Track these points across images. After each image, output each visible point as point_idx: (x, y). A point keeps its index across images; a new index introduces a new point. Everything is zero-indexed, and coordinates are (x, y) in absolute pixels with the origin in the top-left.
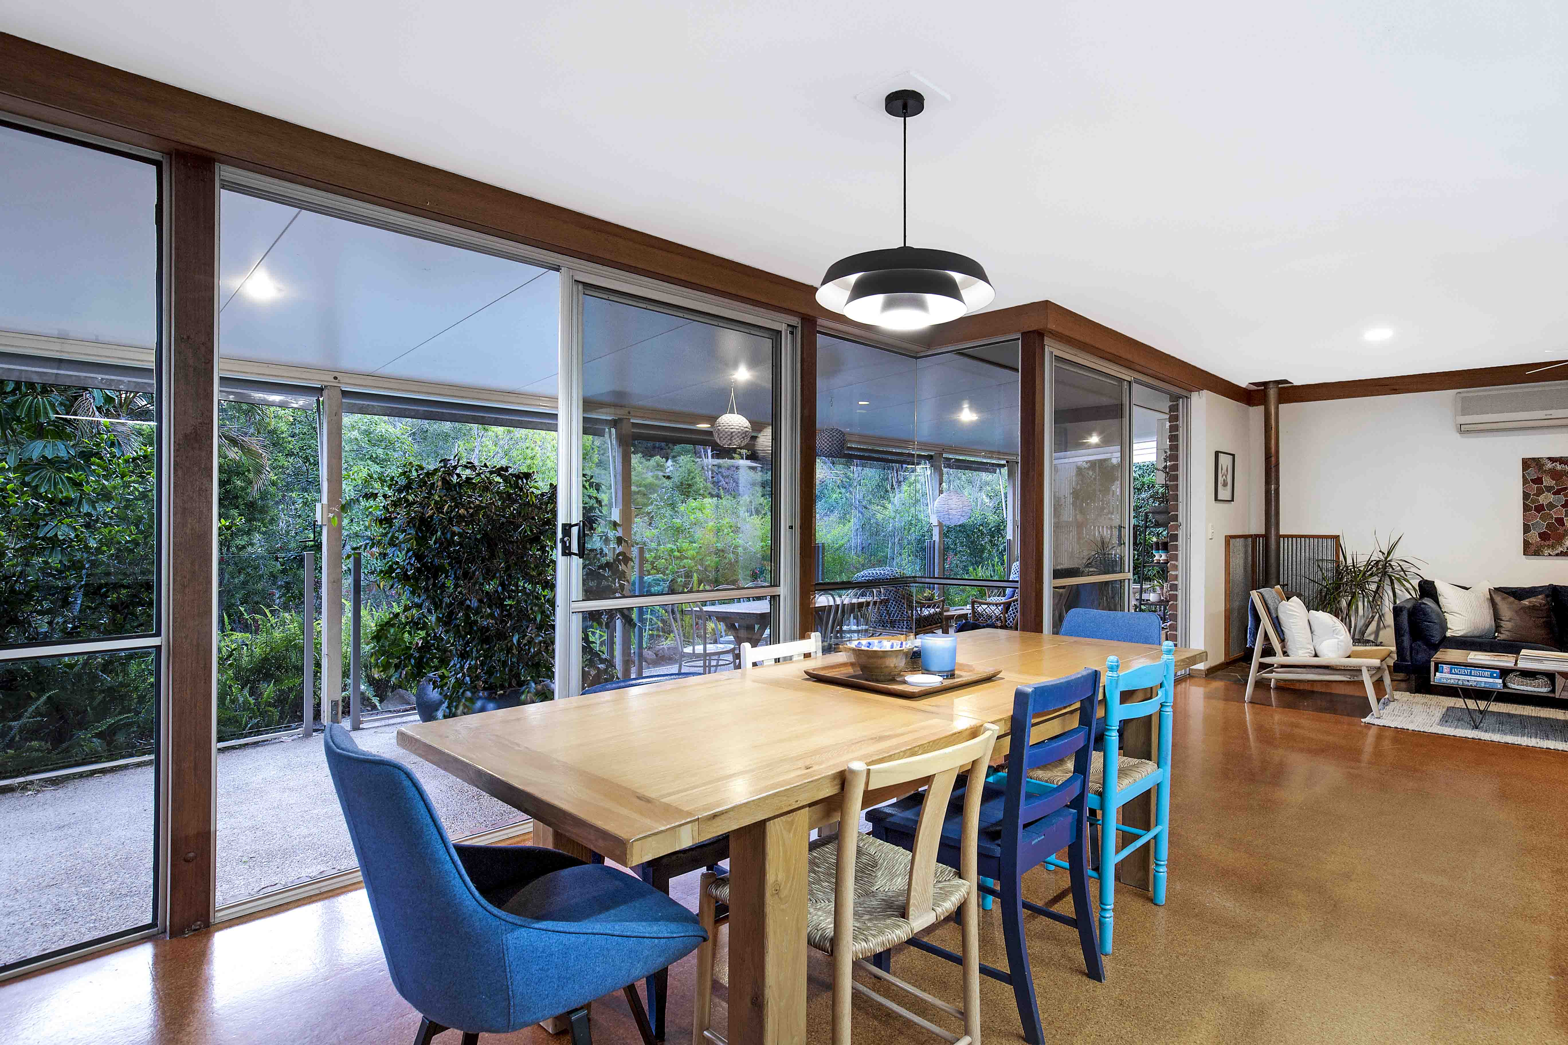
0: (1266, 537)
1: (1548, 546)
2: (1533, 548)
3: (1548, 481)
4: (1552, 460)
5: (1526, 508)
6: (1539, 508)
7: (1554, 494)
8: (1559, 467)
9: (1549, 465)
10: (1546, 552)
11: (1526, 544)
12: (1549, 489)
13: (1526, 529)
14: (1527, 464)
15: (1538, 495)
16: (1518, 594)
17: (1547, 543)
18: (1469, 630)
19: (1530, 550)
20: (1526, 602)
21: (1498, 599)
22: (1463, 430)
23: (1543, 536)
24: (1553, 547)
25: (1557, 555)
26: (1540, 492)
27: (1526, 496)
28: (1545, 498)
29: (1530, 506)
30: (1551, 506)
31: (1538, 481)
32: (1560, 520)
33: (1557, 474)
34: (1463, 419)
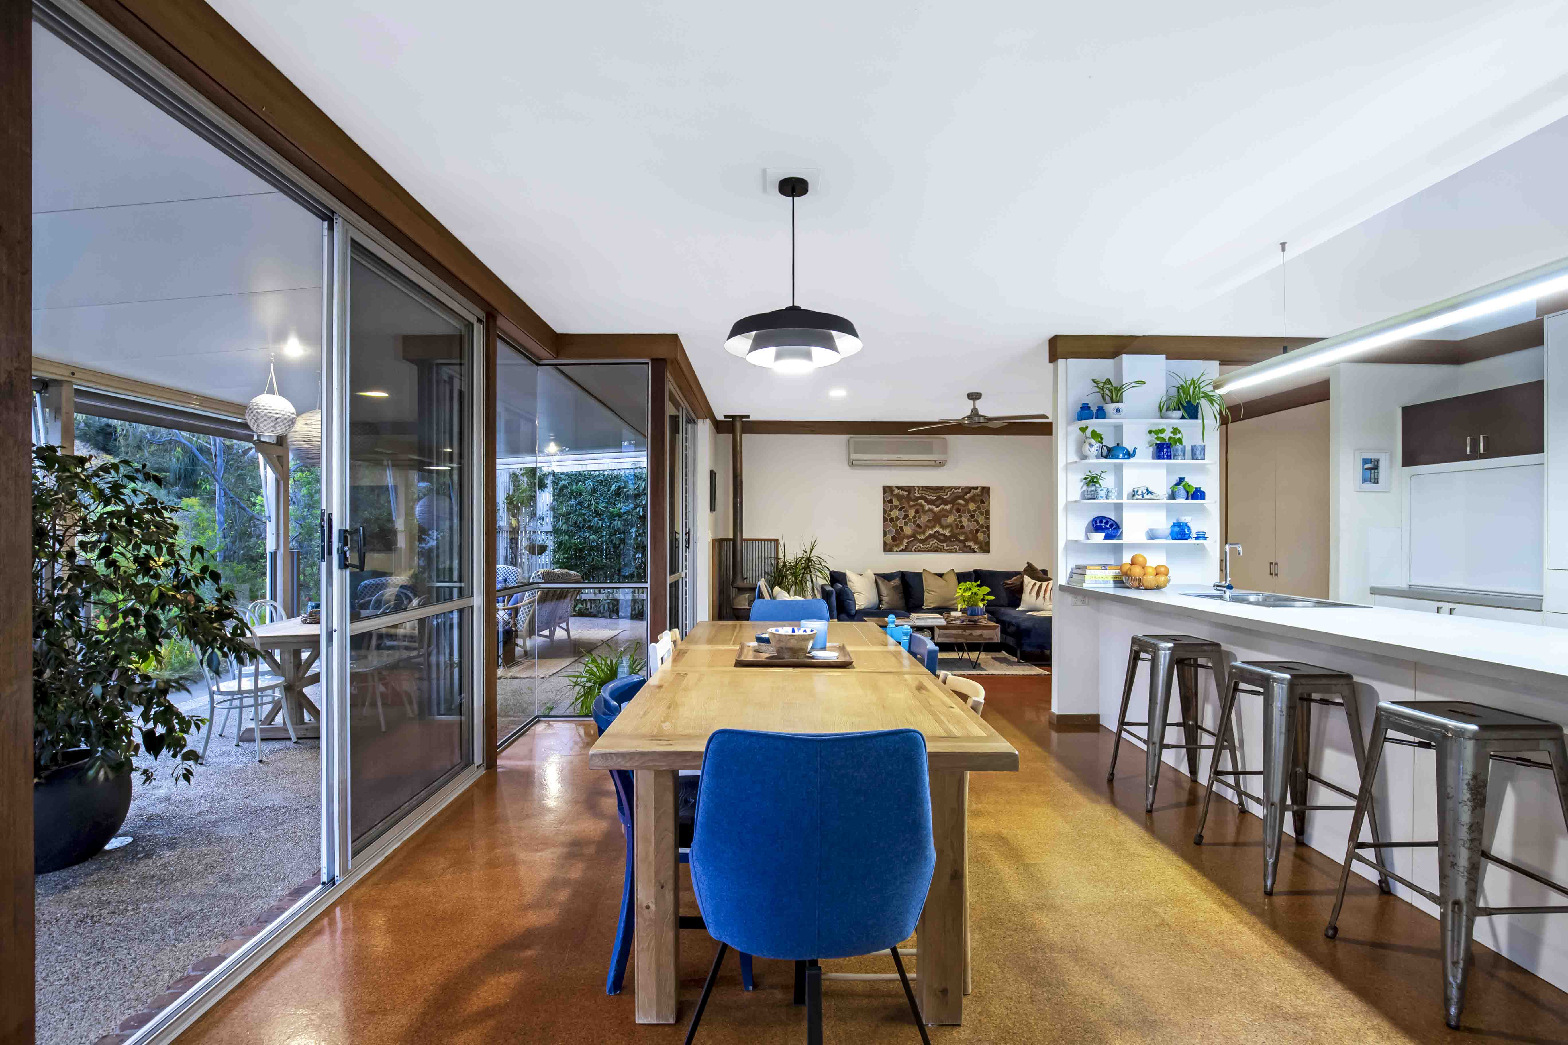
0: (734, 540)
1: (896, 545)
2: (888, 547)
3: (896, 502)
4: (898, 488)
5: (885, 520)
6: (892, 520)
7: (899, 510)
8: (901, 493)
9: (896, 491)
10: (895, 549)
11: (885, 544)
12: (896, 507)
13: (885, 534)
14: (887, 489)
15: (891, 511)
16: (887, 577)
17: (895, 543)
18: (867, 604)
19: (888, 548)
20: (892, 583)
21: (880, 582)
22: (852, 464)
23: (894, 539)
24: (898, 546)
25: (901, 551)
26: (892, 509)
27: (885, 511)
28: (895, 513)
29: (888, 519)
30: (897, 519)
31: (891, 501)
32: (901, 528)
33: (900, 497)
34: (854, 457)
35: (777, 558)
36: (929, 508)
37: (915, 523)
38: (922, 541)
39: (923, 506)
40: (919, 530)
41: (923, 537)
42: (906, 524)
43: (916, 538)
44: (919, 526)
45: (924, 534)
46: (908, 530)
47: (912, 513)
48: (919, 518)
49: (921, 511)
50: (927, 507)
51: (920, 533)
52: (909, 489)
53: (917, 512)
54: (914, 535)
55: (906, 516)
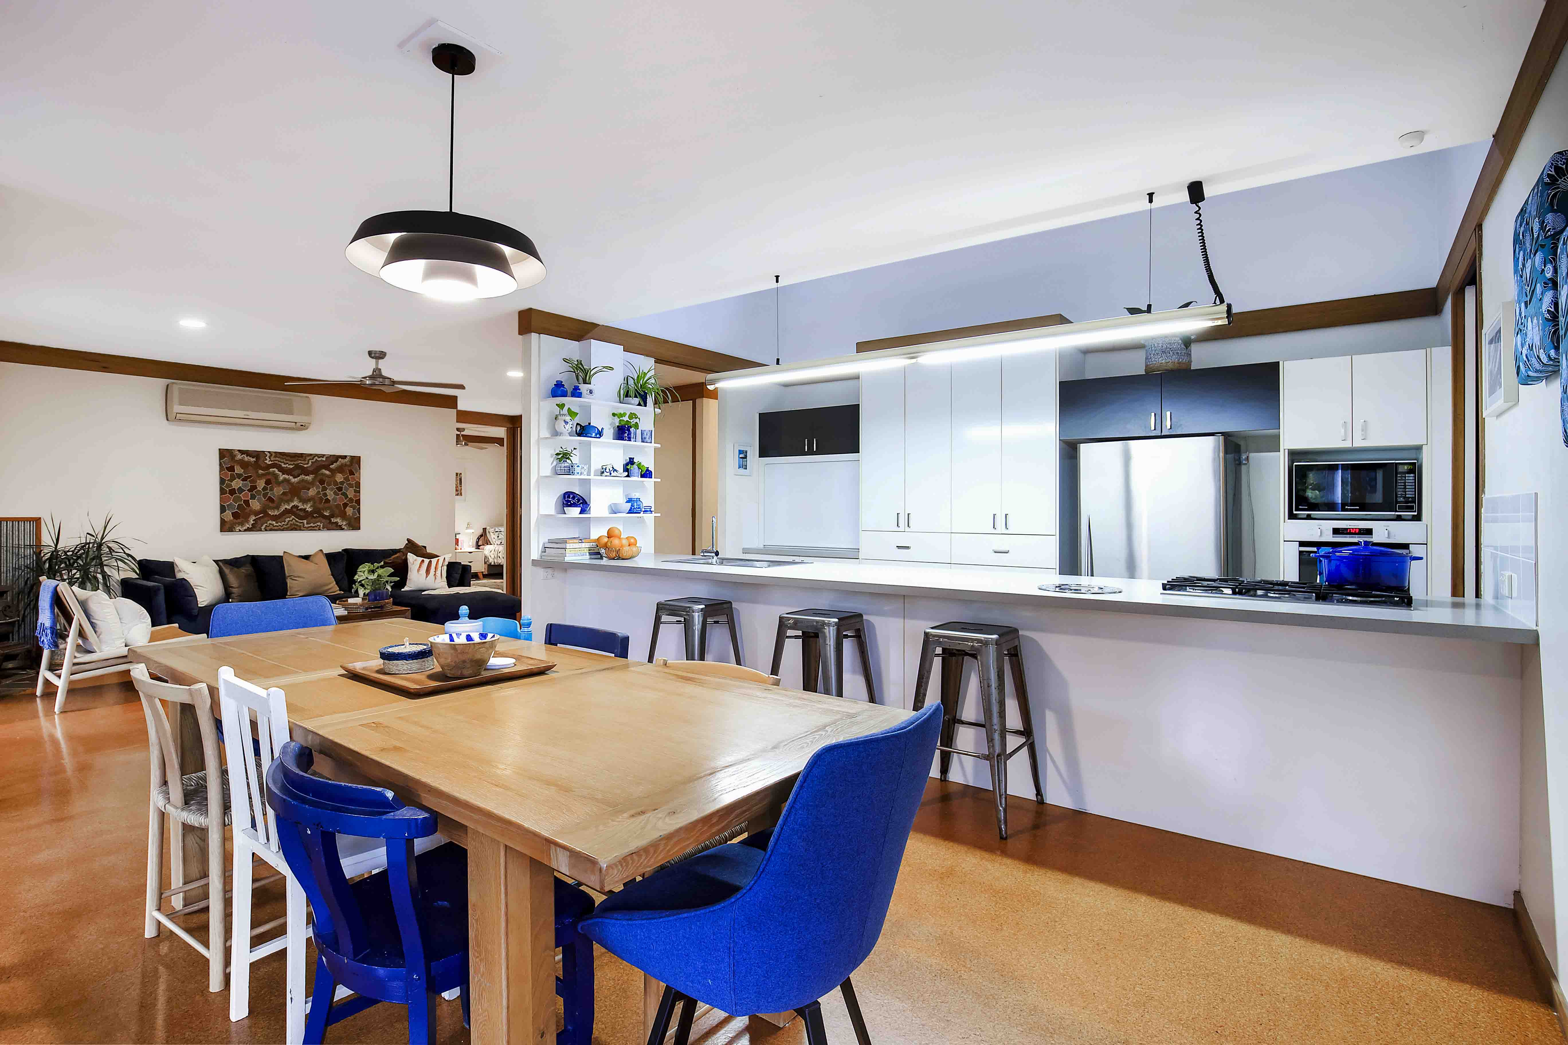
1: (239, 524)
2: (227, 526)
3: (238, 470)
4: (242, 452)
5: (222, 492)
6: (232, 492)
7: (242, 480)
8: (246, 459)
9: (239, 457)
10: (238, 528)
11: (223, 523)
12: (239, 476)
13: (223, 509)
14: (224, 454)
15: (231, 480)
16: (234, 563)
17: (239, 521)
19: (226, 527)
20: (243, 570)
21: (227, 571)
22: (172, 418)
23: (235, 515)
24: (242, 524)
25: (245, 530)
26: (232, 479)
27: (222, 481)
28: (237, 484)
29: (226, 491)
30: (241, 490)
31: (231, 469)
32: (247, 502)
33: (244, 465)
34: (177, 408)
35: (40, 544)
36: (285, 480)
37: (265, 495)
38: (275, 518)
39: (276, 476)
40: (271, 504)
41: (276, 513)
42: (253, 497)
43: (266, 514)
44: (271, 500)
45: (278, 508)
46: (255, 505)
47: (261, 484)
48: (272, 490)
49: (273, 480)
50: (282, 477)
51: (273, 508)
52: (258, 455)
53: (268, 482)
54: (264, 511)
55: (254, 488)
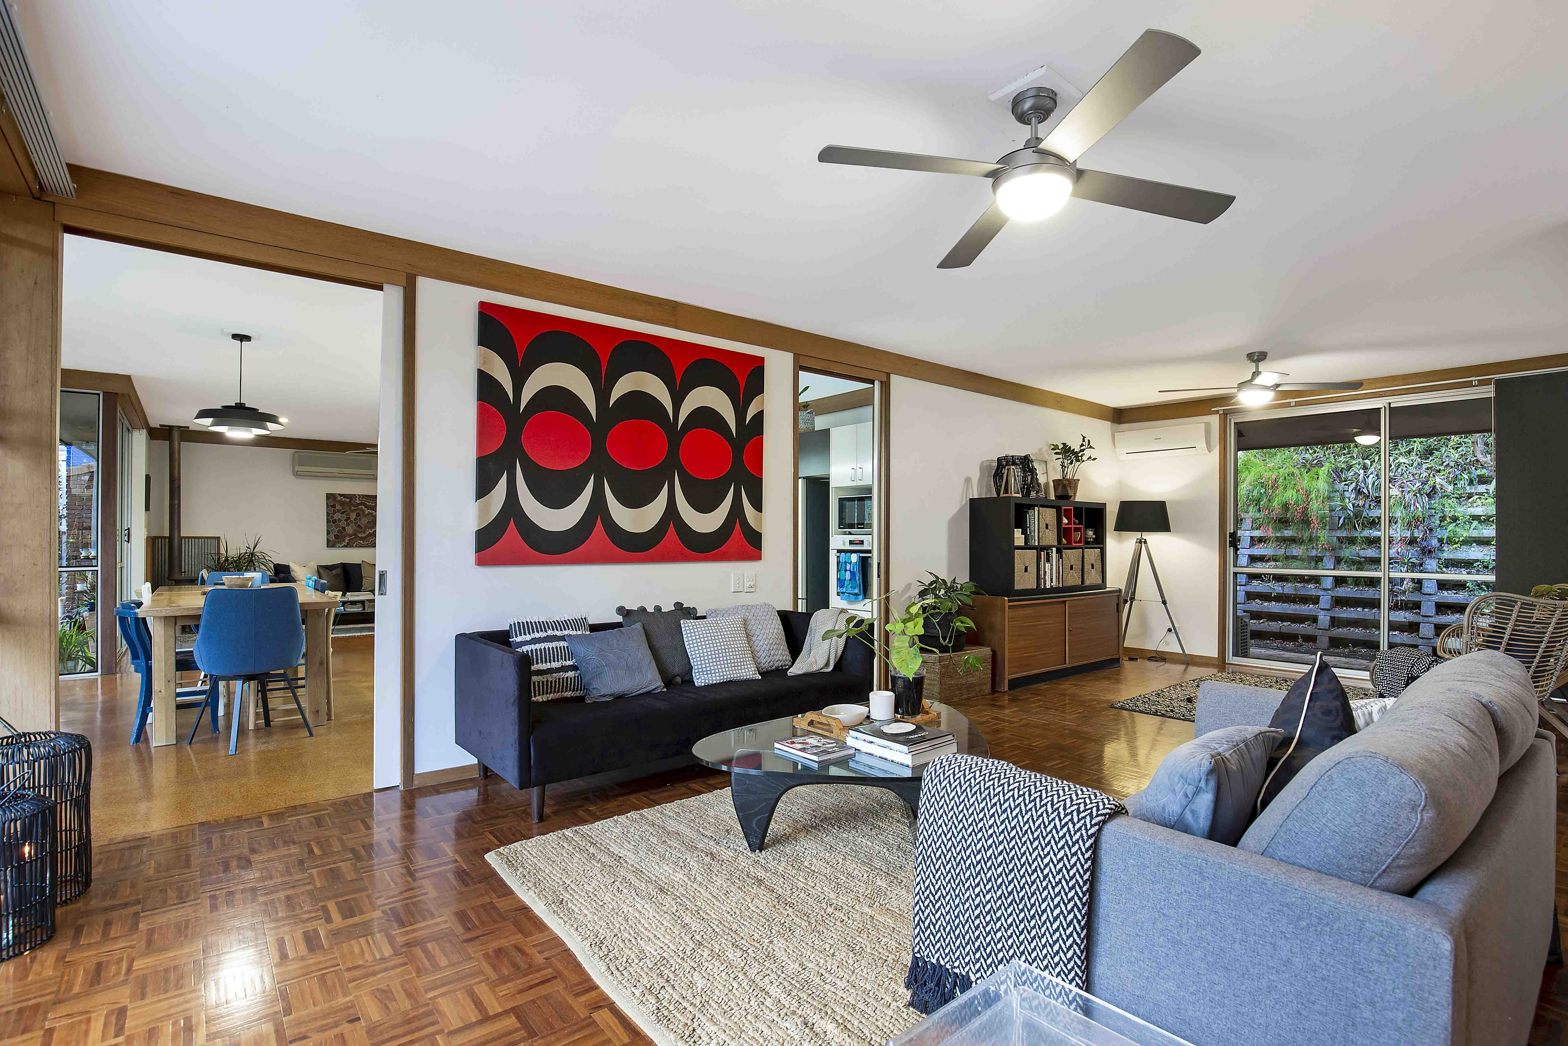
0: (171, 538)
1: (338, 542)
3: (338, 507)
4: (341, 495)
5: (328, 521)
6: (334, 521)
7: (341, 514)
8: (342, 499)
9: (339, 498)
10: (338, 545)
11: (328, 541)
12: (339, 511)
13: (328, 533)
14: (329, 496)
16: (329, 568)
17: (338, 540)
19: (330, 544)
20: (334, 572)
21: (321, 571)
22: (296, 474)
23: (336, 537)
24: (340, 542)
25: (342, 547)
26: (334, 513)
27: (328, 515)
28: (337, 516)
29: (330, 521)
30: (340, 520)
31: (334, 506)
32: (344, 528)
33: (342, 504)
34: (297, 468)
35: (219, 553)
36: (369, 513)
37: (356, 524)
38: (362, 539)
39: (363, 511)
40: (360, 530)
41: (363, 535)
42: (348, 525)
43: (356, 536)
44: (359, 526)
45: (364, 532)
46: (350, 530)
47: (353, 516)
48: (360, 520)
49: (361, 514)
50: (367, 511)
51: (360, 532)
52: (351, 497)
53: (358, 515)
54: (355, 534)
55: (348, 519)
